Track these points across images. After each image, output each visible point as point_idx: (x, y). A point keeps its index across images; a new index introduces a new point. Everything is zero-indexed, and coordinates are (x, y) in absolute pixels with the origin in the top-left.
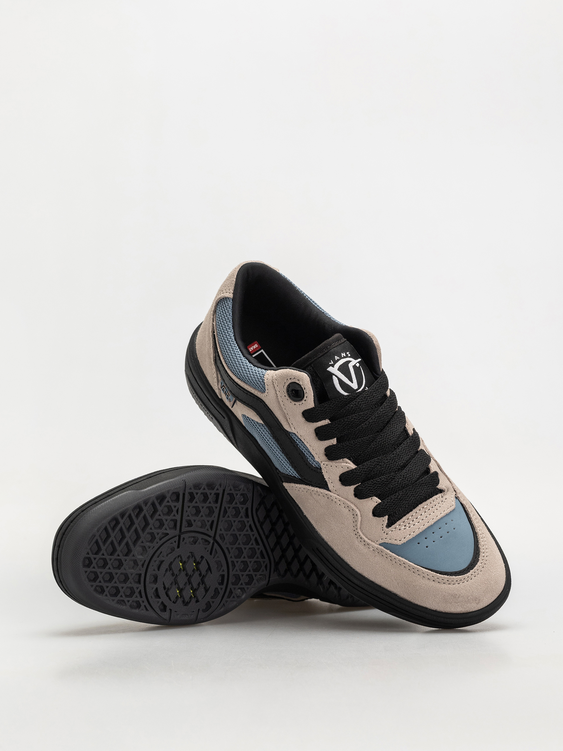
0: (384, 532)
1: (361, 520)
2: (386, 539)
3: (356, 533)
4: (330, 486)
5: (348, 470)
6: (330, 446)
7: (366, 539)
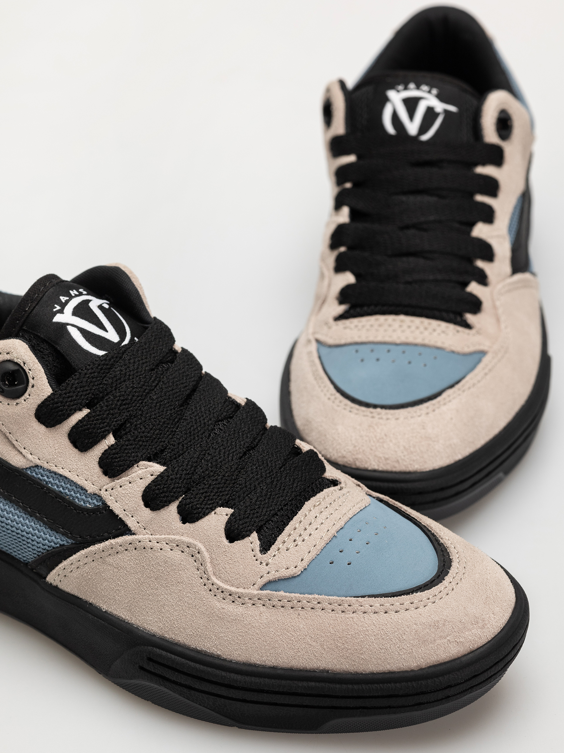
0: (261, 563)
1: (211, 558)
2: (268, 573)
3: (211, 587)
4: (131, 523)
5: (153, 478)
6: (105, 451)
7: (233, 589)
